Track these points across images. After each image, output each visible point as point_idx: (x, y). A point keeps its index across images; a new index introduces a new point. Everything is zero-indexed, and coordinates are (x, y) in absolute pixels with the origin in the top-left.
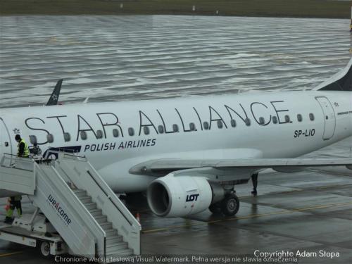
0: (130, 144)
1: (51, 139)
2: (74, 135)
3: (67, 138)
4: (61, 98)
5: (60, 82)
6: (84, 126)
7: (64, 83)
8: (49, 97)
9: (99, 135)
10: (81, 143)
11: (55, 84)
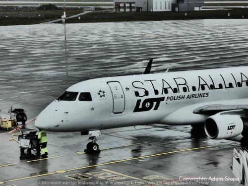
0: (193, 96)
1: (147, 93)
2: (160, 91)
3: (156, 92)
4: (152, 69)
5: (151, 60)
6: (166, 86)
7: (154, 60)
8: (145, 69)
9: (175, 91)
10: (165, 95)
11: (149, 61)
